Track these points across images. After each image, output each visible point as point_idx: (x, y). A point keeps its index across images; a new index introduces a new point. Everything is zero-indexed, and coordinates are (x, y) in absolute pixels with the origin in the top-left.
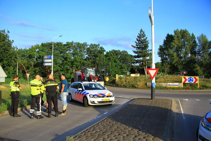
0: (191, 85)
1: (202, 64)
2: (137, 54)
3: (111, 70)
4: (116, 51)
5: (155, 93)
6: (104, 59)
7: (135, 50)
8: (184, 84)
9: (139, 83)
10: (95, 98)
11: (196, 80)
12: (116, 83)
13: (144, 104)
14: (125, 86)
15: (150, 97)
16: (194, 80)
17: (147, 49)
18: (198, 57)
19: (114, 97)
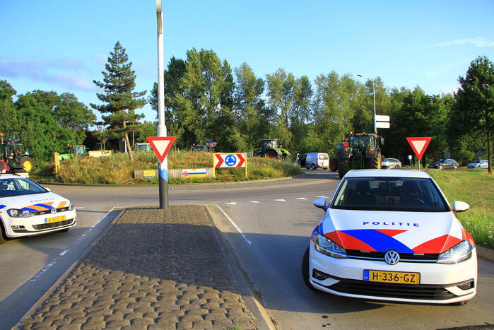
0: (231, 171)
1: (245, 127)
2: (108, 103)
3: (34, 142)
4: (46, 94)
5: (169, 192)
6: (12, 113)
7: (103, 92)
8: (218, 170)
9: (116, 173)
10: (24, 216)
11: (242, 160)
12: (57, 176)
13: (149, 221)
14: (81, 182)
15: (157, 204)
16: (238, 160)
17: (132, 92)
18: (236, 112)
19: (74, 210)
